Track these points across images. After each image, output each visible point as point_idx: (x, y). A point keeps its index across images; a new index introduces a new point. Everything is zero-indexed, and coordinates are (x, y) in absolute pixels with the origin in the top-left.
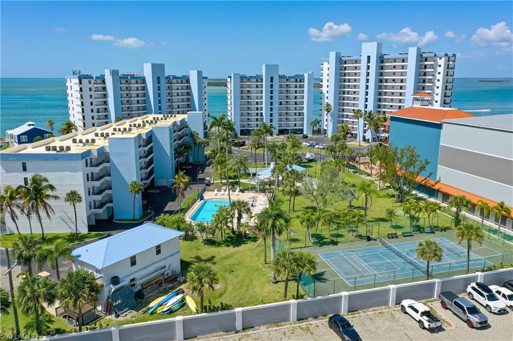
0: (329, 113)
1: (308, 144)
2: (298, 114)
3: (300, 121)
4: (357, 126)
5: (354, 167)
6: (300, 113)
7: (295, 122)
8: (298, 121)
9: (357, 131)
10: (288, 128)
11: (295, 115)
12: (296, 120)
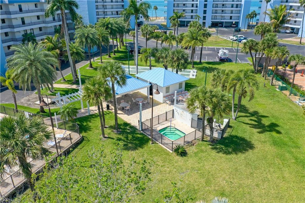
0: (269, 4)
1: (235, 38)
2: (235, 6)
3: (237, 13)
4: (301, 20)
5: (283, 78)
6: (237, 5)
7: (231, 15)
8: (235, 14)
9: (300, 25)
10: (222, 21)
11: (232, 7)
12: (232, 13)
